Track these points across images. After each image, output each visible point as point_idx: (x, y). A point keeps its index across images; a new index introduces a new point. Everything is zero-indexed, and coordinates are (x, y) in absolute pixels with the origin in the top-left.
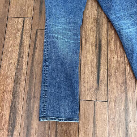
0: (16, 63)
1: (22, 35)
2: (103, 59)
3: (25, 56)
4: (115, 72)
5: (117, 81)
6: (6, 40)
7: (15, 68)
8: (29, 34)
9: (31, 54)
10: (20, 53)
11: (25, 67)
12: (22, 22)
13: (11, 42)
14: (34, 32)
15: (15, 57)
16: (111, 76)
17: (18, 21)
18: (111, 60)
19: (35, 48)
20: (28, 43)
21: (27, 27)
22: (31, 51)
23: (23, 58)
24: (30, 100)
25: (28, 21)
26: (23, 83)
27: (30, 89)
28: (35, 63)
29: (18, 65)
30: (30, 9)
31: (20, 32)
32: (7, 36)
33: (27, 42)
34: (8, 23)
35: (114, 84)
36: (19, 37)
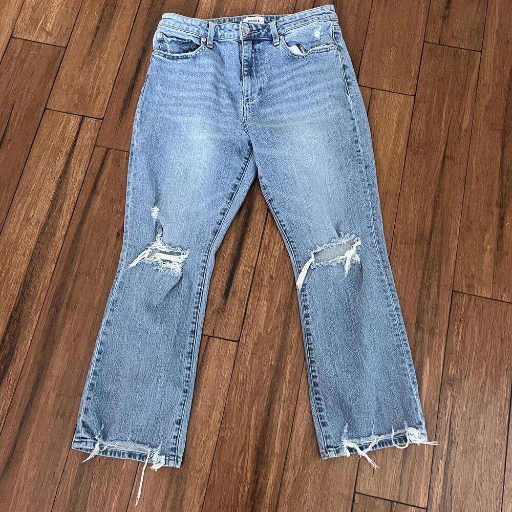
0: (43, 219)
1: (70, 155)
2: (250, 242)
3: (68, 205)
4: (271, 277)
5: (270, 300)
6: (31, 162)
7: (37, 231)
8: (86, 157)
9: (82, 204)
10: (55, 198)
11: (60, 233)
12: (77, 127)
13: (41, 168)
14: (100, 152)
15: (44, 205)
16: (260, 285)
17: (68, 122)
18: (267, 247)
19: (94, 190)
20: (80, 177)
21: (87, 137)
22: (84, 198)
23: (60, 210)
24: (58, 311)
25: (90, 123)
26: (50, 268)
27: (62, 286)
28: (86, 227)
29: (46, 224)
30: (101, 98)
31: (66, 149)
32: (35, 152)
33: (77, 174)
34: (44, 124)
35: (264, 303)
36: (61, 160)
